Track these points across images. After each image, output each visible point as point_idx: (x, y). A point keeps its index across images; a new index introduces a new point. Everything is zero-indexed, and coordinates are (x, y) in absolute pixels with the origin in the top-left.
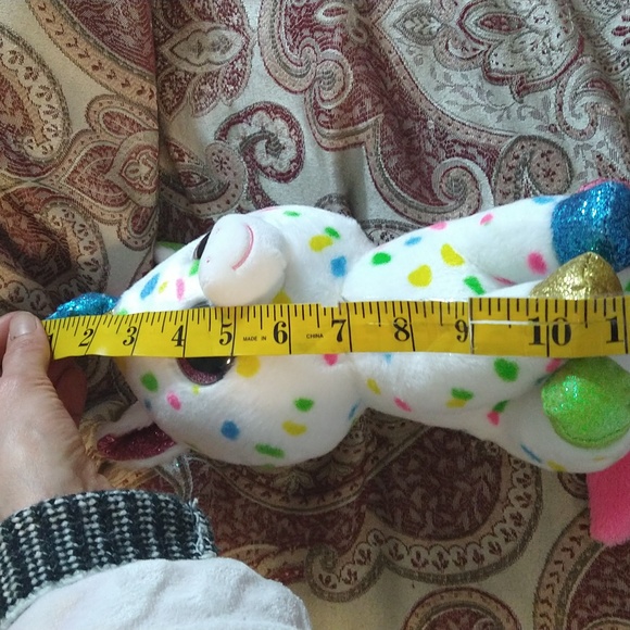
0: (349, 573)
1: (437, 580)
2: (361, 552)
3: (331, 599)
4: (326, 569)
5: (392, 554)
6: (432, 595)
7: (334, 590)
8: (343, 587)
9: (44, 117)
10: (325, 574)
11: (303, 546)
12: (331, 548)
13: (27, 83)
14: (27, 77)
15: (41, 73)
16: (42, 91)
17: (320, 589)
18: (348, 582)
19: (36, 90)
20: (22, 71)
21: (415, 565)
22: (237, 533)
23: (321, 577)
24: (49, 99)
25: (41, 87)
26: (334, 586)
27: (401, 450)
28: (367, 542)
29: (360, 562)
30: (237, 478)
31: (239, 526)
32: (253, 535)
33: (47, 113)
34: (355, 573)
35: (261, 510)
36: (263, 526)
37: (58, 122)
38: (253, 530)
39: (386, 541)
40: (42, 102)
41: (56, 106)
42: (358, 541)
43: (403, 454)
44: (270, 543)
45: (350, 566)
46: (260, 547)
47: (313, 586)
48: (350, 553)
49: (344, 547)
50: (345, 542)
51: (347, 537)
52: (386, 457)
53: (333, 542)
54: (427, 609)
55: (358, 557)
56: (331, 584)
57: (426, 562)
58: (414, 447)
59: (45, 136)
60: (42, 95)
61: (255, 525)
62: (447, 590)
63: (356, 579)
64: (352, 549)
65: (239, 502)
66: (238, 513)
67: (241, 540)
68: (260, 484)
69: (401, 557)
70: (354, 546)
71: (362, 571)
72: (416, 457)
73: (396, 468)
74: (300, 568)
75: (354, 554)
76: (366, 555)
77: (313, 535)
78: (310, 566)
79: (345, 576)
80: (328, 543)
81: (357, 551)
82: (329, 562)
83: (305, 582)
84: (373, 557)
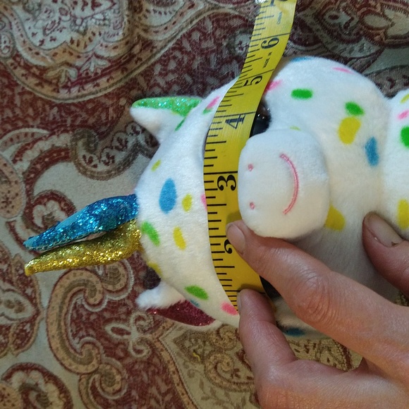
0: (108, 156)
2: (119, 140)
3: (92, 177)
4: (89, 150)
7: (94, 169)
8: (102, 168)
10: (88, 155)
11: (67, 131)
17: (84, 167)
18: (107, 164)
22: (16, 117)
23: (84, 157)
26: (95, 166)
27: (163, 52)
28: (125, 132)
29: (117, 148)
30: (15, 68)
31: (18, 111)
32: (30, 121)
34: (113, 157)
35: (36, 99)
36: (37, 114)
38: (28, 115)
42: (115, 130)
43: (164, 56)
44: (43, 128)
45: (106, 150)
46: (35, 130)
47: (78, 165)
48: (108, 139)
49: (103, 133)
50: (103, 129)
51: (106, 124)
52: (150, 59)
53: (95, 127)
55: (116, 143)
56: (93, 164)
58: (173, 49)
61: (31, 111)
63: (113, 162)
64: (110, 136)
65: (18, 90)
66: (17, 101)
68: (34, 75)
70: (112, 133)
71: (120, 157)
72: (175, 58)
73: (158, 68)
74: (66, 150)
75: (112, 141)
76: (124, 143)
77: (73, 121)
78: (74, 148)
79: (104, 158)
80: (90, 127)
81: (115, 139)
82: (92, 145)
83: (70, 161)
84: (130, 145)
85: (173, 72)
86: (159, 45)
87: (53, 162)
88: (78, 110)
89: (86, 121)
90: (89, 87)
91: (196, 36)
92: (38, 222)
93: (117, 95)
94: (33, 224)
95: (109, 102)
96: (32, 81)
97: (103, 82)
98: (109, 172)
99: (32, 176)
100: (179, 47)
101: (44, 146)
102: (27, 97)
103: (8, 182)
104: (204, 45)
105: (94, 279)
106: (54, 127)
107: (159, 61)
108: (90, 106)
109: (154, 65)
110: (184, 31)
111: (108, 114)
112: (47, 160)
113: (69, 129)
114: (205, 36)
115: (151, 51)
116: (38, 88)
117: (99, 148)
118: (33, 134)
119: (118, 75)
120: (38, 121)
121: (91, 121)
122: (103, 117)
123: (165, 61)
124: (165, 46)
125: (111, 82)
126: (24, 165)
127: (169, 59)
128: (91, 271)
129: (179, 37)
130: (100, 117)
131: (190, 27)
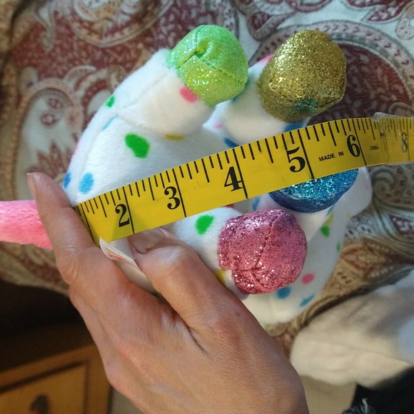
11: (104, 67)
12: (121, 68)
30: (73, 22)
31: (76, 54)
32: (83, 60)
35: (87, 45)
36: (88, 55)
38: (83, 57)
44: (93, 66)
46: (87, 67)
49: (128, 68)
50: (128, 65)
51: (129, 62)
52: (158, 13)
53: (123, 64)
58: (172, 6)
61: (84, 54)
65: (75, 38)
66: (75, 46)
67: (77, 62)
68: (85, 27)
72: (173, 12)
73: (163, 21)
74: (104, 81)
77: (108, 60)
80: (120, 64)
85: (172, 23)
87: (98, 90)
89: (117, 60)
90: (118, 35)
93: (135, 41)
95: (130, 46)
96: (84, 32)
97: (126, 31)
101: (92, 78)
102: (81, 43)
103: (72, 105)
106: (99, 65)
107: (164, 15)
108: (119, 49)
109: (160, 18)
111: (130, 55)
112: (95, 88)
113: (105, 65)
115: (159, 8)
116: (88, 37)
118: (86, 70)
119: (136, 26)
120: (89, 61)
121: (120, 59)
122: (128, 57)
123: (167, 15)
125: (132, 32)
126: (81, 93)
127: (170, 14)
130: (126, 57)
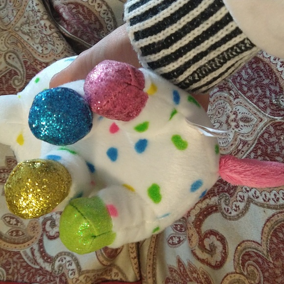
0: (236, 207)
1: (275, 208)
2: (240, 196)
3: (230, 219)
4: (226, 205)
5: (253, 196)
6: (273, 215)
7: (230, 215)
8: (234, 213)
9: (107, 22)
10: (226, 207)
11: (216, 196)
12: (227, 194)
13: (99, 10)
14: (98, 7)
15: (103, 5)
16: (104, 12)
17: (225, 214)
18: (236, 211)
19: (102, 12)
20: (96, 5)
21: (265, 201)
23: (225, 209)
24: (107, 14)
25: (104, 10)
26: (230, 213)
27: (254, 146)
28: (242, 191)
29: (240, 201)
33: (107, 20)
34: (238, 207)
37: (112, 23)
39: (250, 190)
40: (105, 16)
41: (110, 17)
42: (237, 191)
43: (254, 148)
45: (235, 203)
47: (222, 213)
48: (234, 197)
49: (232, 193)
50: (232, 191)
51: (233, 189)
52: (248, 150)
53: (228, 191)
54: (272, 222)
55: (239, 198)
57: (269, 199)
58: (257, 144)
59: (108, 30)
60: (104, 13)
62: (280, 213)
63: (239, 209)
64: (235, 195)
69: (257, 197)
70: (236, 193)
71: (242, 205)
72: (260, 148)
73: (252, 155)
74: (216, 206)
75: (237, 197)
76: (242, 198)
77: (218, 190)
78: (220, 204)
79: (234, 208)
80: (226, 192)
81: (238, 196)
82: (227, 201)
83: (219, 212)
84: (246, 199)
85: (260, 156)
86: (251, 142)
87: (209, 213)
88: (220, 183)
89: (224, 189)
91: (266, 136)
92: (208, 247)
94: (206, 249)
98: (238, 215)
99: (198, 223)
100: (259, 143)
104: (271, 140)
105: (242, 278)
107: (253, 151)
109: (250, 153)
110: (260, 134)
112: (205, 213)
113: (216, 194)
114: (271, 135)
115: (248, 146)
117: (231, 202)
123: (255, 151)
124: (254, 143)
127: (257, 150)
128: (240, 274)
129: (258, 138)
131: (262, 131)
